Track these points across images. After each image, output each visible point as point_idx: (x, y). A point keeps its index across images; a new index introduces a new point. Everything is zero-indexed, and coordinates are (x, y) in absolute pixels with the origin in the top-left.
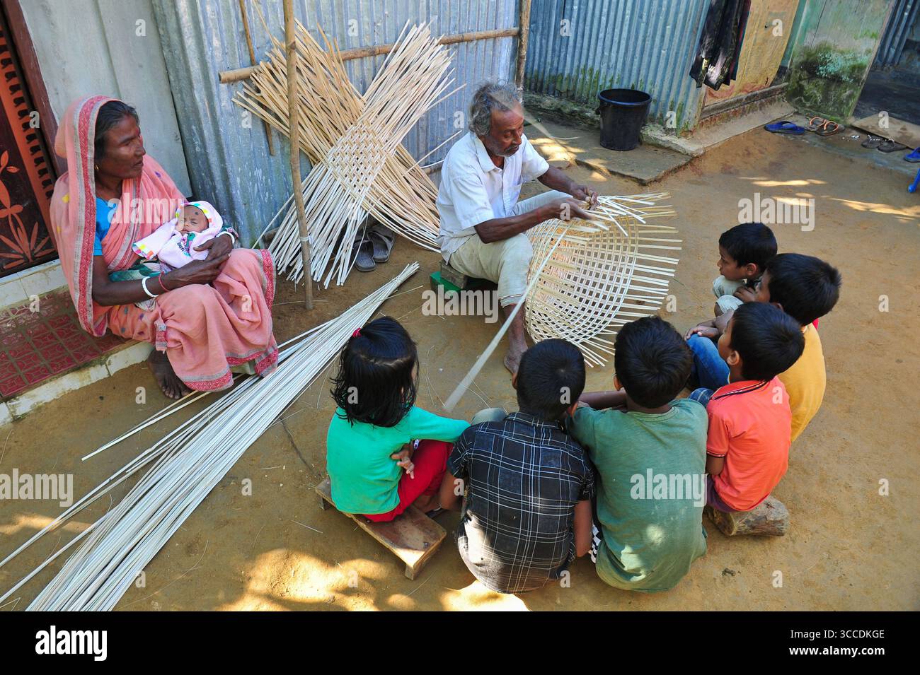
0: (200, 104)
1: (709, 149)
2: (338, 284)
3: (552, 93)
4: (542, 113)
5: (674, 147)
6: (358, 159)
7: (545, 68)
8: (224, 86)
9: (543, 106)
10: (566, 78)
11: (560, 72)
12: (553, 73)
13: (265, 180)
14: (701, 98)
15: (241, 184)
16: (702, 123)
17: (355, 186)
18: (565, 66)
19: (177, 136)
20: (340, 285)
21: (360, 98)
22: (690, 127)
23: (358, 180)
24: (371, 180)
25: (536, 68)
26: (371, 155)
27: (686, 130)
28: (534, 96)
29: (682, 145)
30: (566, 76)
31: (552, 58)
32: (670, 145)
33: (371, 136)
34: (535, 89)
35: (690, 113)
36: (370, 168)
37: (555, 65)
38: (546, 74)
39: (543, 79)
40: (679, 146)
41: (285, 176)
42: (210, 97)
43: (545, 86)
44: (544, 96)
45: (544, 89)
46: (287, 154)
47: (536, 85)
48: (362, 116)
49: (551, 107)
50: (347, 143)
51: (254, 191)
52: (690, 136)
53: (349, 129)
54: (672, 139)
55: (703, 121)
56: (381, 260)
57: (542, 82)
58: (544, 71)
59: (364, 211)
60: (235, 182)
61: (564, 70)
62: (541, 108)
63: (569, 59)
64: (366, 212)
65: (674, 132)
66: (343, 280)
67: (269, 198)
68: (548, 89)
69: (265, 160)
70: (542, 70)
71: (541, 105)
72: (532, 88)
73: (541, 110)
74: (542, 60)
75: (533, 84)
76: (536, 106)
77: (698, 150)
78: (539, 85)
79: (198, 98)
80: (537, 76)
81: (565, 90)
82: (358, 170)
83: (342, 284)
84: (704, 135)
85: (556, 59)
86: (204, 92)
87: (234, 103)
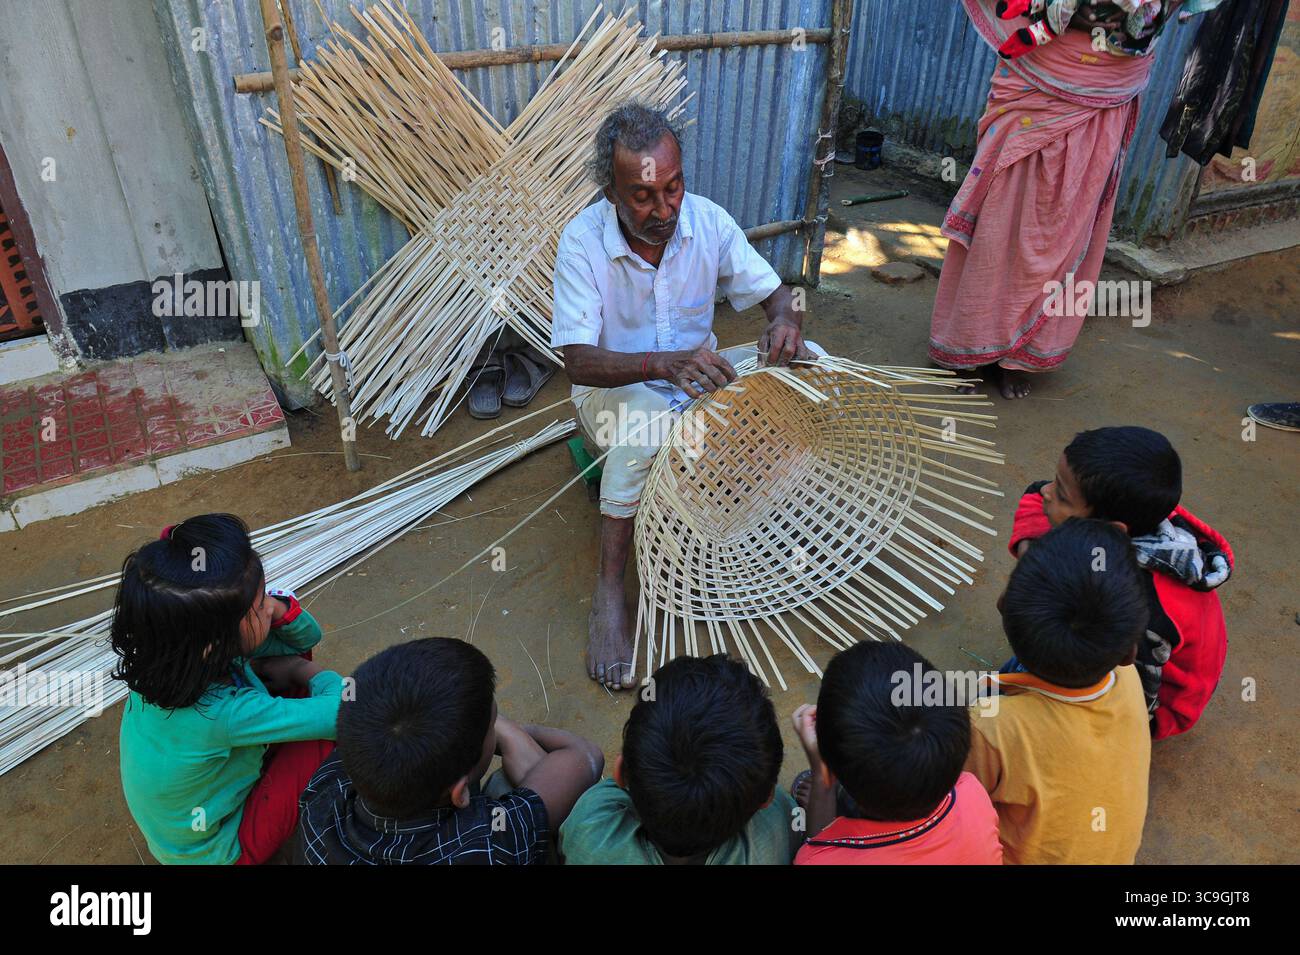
0: (203, 124)
1: (1198, 273)
2: (423, 434)
3: (940, 149)
4: (916, 182)
5: (1127, 263)
6: (493, 232)
7: (932, 106)
8: (243, 98)
9: (919, 170)
10: (963, 126)
11: (954, 114)
12: (944, 115)
13: (326, 253)
14: (1190, 177)
15: (274, 256)
16: (1193, 225)
17: (485, 276)
18: (963, 104)
19: (194, 173)
20: (427, 437)
21: (500, 133)
22: (1164, 230)
23: (492, 267)
24: (518, 268)
25: (918, 104)
26: (519, 227)
27: (1154, 234)
28: (911, 152)
29: (1141, 262)
30: (962, 121)
31: (945, 89)
32: (1120, 258)
33: (520, 196)
34: (914, 140)
35: (1164, 204)
36: (516, 247)
37: (948, 101)
38: (933, 117)
39: (927, 125)
40: (1136, 262)
41: (361, 248)
42: (217, 113)
43: (930, 136)
44: (926, 154)
45: (927, 141)
46: (366, 214)
47: (916, 133)
48: (498, 161)
49: (932, 173)
50: (471, 204)
51: (302, 269)
52: (1162, 245)
53: (474, 181)
54: (1129, 248)
55: (1196, 220)
56: (514, 402)
57: (925, 130)
58: (930, 113)
59: (498, 319)
60: (265, 252)
61: (961, 111)
62: (916, 174)
63: (970, 91)
64: (502, 319)
65: (1133, 236)
66: (433, 429)
67: (332, 281)
68: (933, 141)
69: (324, 220)
70: (927, 109)
71: (918, 168)
72: (910, 137)
73: (917, 176)
74: (930, 91)
75: (912, 132)
76: (909, 169)
77: (1172, 272)
78: (920, 133)
79: (200, 116)
80: (918, 119)
81: (960, 146)
82: (493, 250)
83: (431, 436)
84: (1194, 246)
85: (950, 91)
86: (208, 107)
87: (264, 126)
